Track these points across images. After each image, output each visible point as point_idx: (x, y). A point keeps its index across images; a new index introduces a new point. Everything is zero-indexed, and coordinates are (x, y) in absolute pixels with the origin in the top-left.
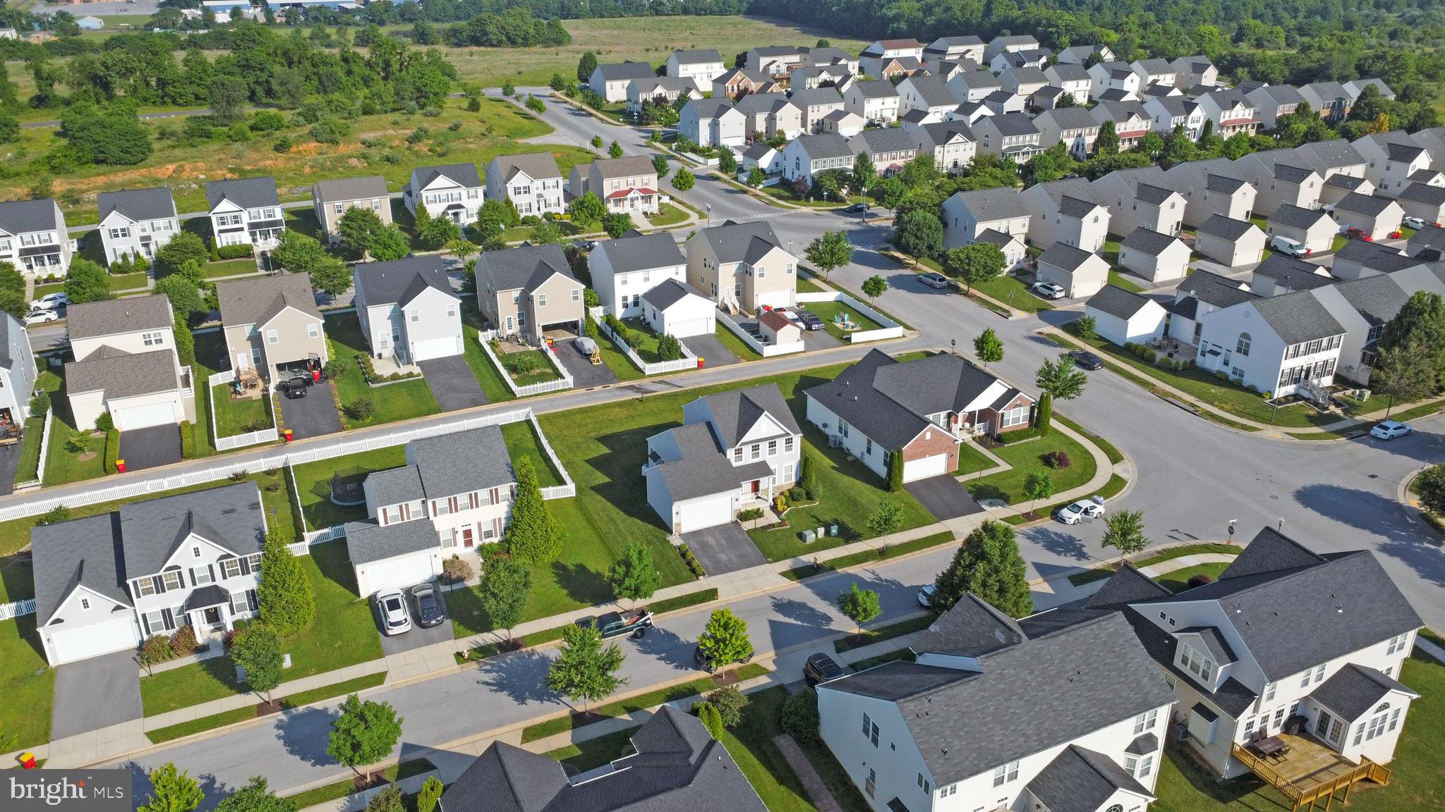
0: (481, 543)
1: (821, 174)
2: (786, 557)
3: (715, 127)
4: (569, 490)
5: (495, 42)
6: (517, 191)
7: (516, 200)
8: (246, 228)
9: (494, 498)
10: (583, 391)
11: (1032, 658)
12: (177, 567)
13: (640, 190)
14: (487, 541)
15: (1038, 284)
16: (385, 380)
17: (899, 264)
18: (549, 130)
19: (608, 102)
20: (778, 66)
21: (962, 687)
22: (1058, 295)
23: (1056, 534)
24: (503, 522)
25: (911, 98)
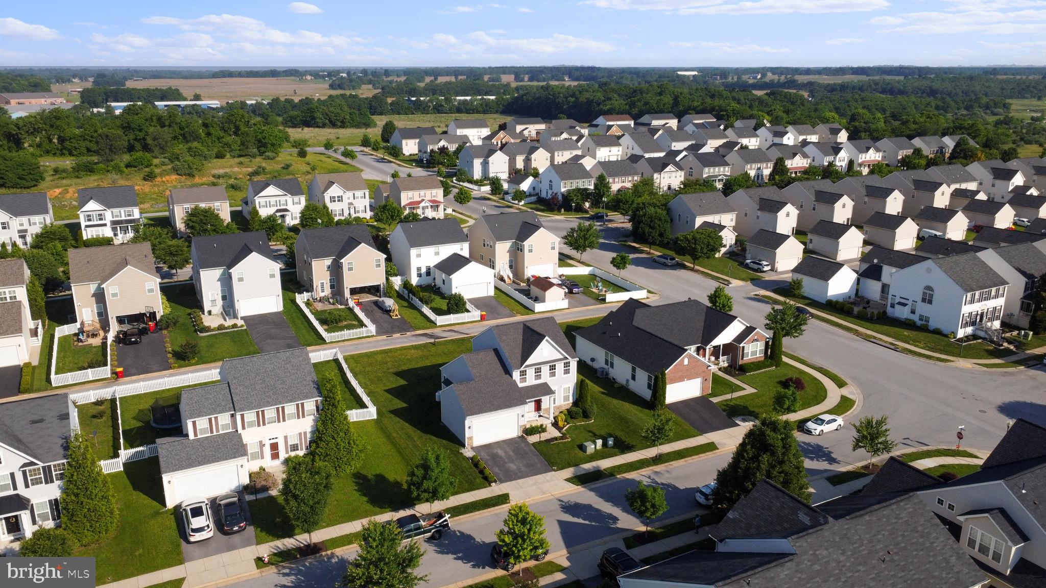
0: (287, 456)
1: (569, 192)
2: (569, 466)
3: (485, 165)
4: (371, 413)
5: (321, 125)
6: (333, 199)
7: (331, 206)
8: (109, 224)
9: (300, 413)
10: (384, 337)
11: (841, 539)
14: (293, 454)
15: (748, 261)
17: (636, 250)
18: (360, 171)
19: (404, 155)
20: (530, 132)
21: (779, 569)
22: (766, 268)
23: (804, 443)
24: (309, 436)
25: (630, 148)
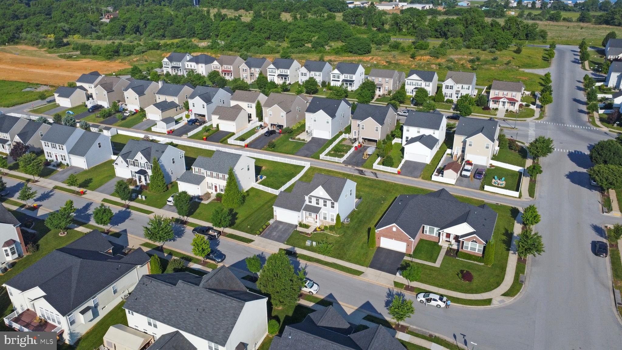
2: (292, 245)
4: (277, 192)
6: (447, 87)
7: (445, 91)
8: (341, 81)
9: (223, 178)
12: (137, 160)
13: (509, 99)
14: (221, 192)
16: (296, 140)
18: (546, 67)
24: (225, 188)
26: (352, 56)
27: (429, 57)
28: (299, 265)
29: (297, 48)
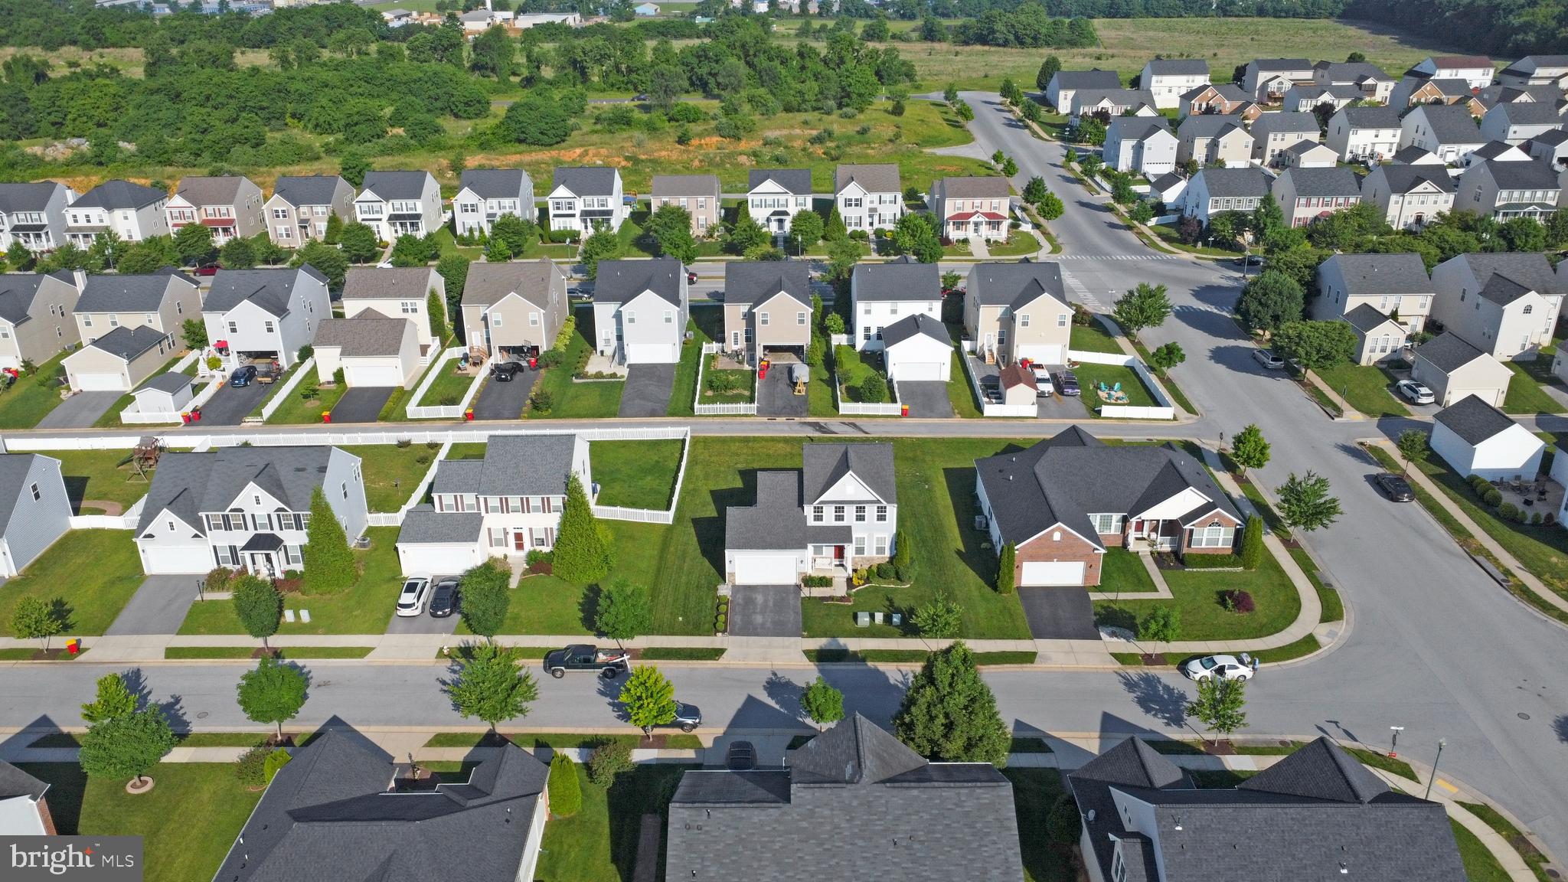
0: (532, 549)
1: (1220, 215)
2: (825, 635)
3: (1138, 150)
4: (667, 517)
5: (1001, 42)
6: (848, 203)
7: (845, 212)
8: (578, 215)
9: (546, 507)
10: (765, 419)
11: (861, 804)
12: (241, 510)
13: (986, 215)
14: (538, 548)
15: (1403, 382)
16: (589, 377)
18: (968, 139)
19: (1058, 113)
20: (1281, 83)
21: (756, 812)
22: (1424, 400)
23: (1167, 688)
25: (1421, 131)
26: (531, 152)
27: (720, 139)
28: (887, 679)
29: (370, 141)
